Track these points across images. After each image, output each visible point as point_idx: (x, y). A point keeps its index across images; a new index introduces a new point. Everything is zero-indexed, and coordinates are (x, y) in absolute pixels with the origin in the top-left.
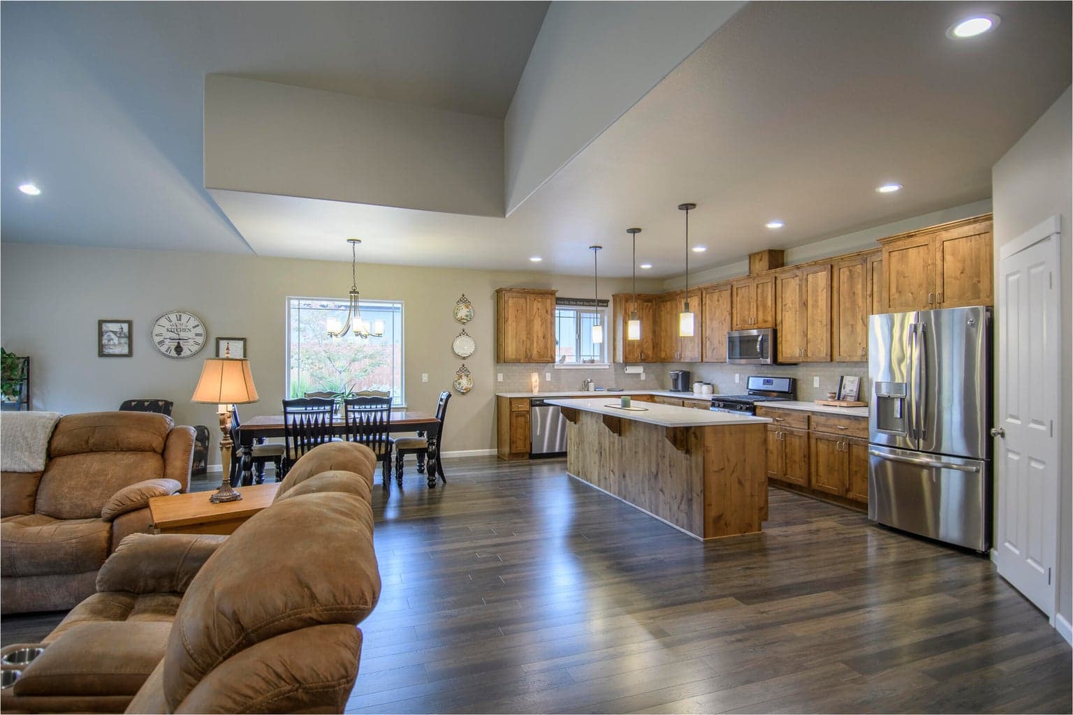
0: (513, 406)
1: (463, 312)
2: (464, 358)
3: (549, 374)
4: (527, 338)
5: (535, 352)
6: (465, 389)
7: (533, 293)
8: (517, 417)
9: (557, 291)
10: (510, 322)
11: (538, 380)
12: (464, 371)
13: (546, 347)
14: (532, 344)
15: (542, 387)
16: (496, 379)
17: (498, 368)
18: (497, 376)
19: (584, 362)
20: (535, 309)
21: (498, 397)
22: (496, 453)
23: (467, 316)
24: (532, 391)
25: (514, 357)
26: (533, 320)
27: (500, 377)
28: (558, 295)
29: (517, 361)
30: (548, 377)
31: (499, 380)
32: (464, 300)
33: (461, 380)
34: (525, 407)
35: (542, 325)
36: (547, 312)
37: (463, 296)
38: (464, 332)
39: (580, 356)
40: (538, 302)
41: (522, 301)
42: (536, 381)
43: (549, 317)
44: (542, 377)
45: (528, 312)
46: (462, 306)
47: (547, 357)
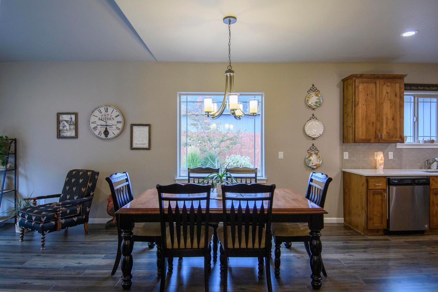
0: (370, 184)
1: (313, 100)
2: (314, 139)
3: (392, 153)
4: (377, 119)
5: (384, 133)
6: (315, 165)
7: (382, 78)
8: (374, 194)
9: (406, 76)
10: (360, 105)
11: (383, 159)
12: (313, 149)
13: (395, 128)
14: (382, 125)
15: (387, 165)
16: (342, 157)
17: (344, 147)
18: (343, 154)
19: (425, 142)
20: (384, 92)
21: (344, 173)
22: (343, 222)
23: (316, 103)
25: (363, 138)
26: (382, 103)
27: (346, 156)
28: (407, 81)
29: (367, 141)
30: (391, 155)
31: (345, 158)
32: (313, 89)
33: (311, 158)
34: (382, 185)
35: (391, 107)
36: (396, 95)
37: (313, 85)
38: (313, 117)
39: (418, 136)
40: (388, 86)
41: (372, 86)
42: (382, 160)
43: (398, 100)
44: (386, 156)
45: (378, 96)
46: (313, 94)
47: (396, 138)
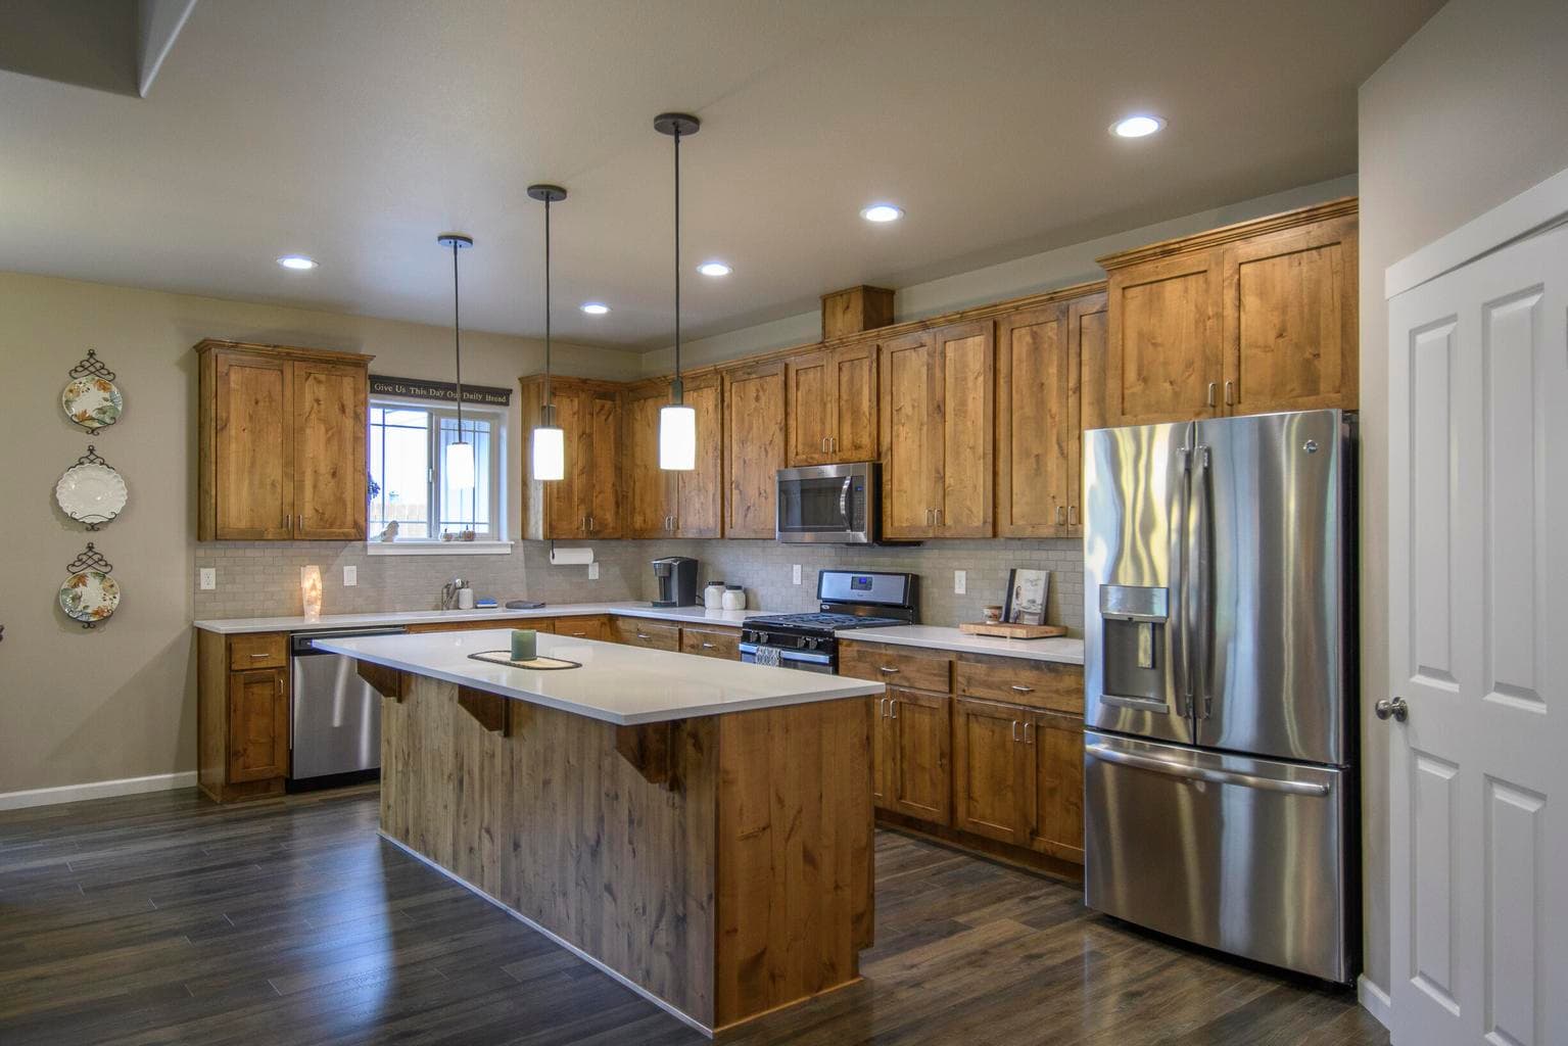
0: (236, 656)
1: (89, 400)
2: (93, 527)
3: (352, 568)
4: (285, 474)
5: (308, 511)
6: (96, 613)
7: (303, 360)
8: (247, 685)
9: (373, 357)
10: (233, 430)
11: (319, 586)
12: (91, 562)
13: (340, 500)
14: (299, 488)
15: (333, 600)
16: (197, 584)
17: (201, 553)
18: (197, 575)
19: (448, 537)
20: (308, 397)
21: (200, 631)
22: (194, 783)
23: (102, 410)
24: (302, 614)
25: (243, 525)
26: (302, 429)
27: (208, 579)
28: (374, 368)
29: (253, 536)
30: (350, 575)
31: (204, 586)
32: (92, 366)
33: (80, 589)
34: (276, 656)
35: (329, 441)
36: (343, 409)
37: (91, 354)
38: (92, 456)
39: (438, 522)
40: (319, 382)
41: (270, 377)
42: (314, 587)
43: (349, 423)
44: (331, 576)
45: (289, 408)
46: (85, 382)
47: (341, 527)
